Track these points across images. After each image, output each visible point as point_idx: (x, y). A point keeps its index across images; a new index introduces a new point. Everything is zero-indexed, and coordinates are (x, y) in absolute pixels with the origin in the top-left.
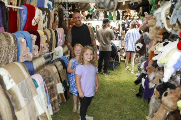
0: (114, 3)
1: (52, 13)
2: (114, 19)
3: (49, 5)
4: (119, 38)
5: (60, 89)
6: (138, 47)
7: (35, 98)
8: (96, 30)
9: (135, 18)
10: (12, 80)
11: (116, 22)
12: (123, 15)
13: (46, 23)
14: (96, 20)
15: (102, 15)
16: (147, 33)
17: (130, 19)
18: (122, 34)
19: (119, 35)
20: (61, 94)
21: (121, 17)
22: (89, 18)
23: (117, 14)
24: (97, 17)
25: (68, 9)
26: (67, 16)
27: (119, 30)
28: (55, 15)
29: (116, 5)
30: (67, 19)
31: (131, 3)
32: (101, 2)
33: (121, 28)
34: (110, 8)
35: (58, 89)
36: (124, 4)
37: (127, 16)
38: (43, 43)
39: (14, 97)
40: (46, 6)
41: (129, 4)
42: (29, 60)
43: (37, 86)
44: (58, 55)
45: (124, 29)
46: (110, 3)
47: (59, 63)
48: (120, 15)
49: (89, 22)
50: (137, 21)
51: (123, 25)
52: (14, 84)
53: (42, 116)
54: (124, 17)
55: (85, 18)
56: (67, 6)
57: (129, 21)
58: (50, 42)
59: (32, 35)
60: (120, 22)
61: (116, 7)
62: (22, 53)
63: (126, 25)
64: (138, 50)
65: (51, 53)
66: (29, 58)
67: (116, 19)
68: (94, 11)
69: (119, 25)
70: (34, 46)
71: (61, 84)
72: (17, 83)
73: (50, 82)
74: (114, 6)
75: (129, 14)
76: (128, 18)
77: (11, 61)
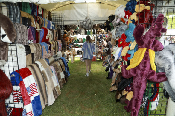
0: (91, 25)
1: (55, 31)
2: (91, 33)
3: (52, 27)
4: (95, 46)
5: (62, 76)
6: (106, 50)
7: (52, 77)
8: (79, 41)
9: (104, 33)
10: (43, 67)
11: (93, 36)
12: (97, 31)
13: (52, 37)
14: (79, 34)
15: (83, 31)
16: (110, 42)
17: (101, 33)
18: (97, 43)
19: (95, 44)
20: (63, 79)
21: (96, 32)
22: (75, 34)
23: (93, 30)
24: (80, 33)
25: (63, 28)
26: (63, 33)
27: (94, 40)
28: (56, 32)
29: (92, 26)
30: (63, 35)
31: (101, 25)
32: (84, 25)
33: (96, 39)
34: (89, 28)
35: (61, 76)
36: (97, 25)
37: (99, 32)
38: (52, 49)
39: (45, 75)
40: (51, 28)
41: (100, 26)
42: (47, 58)
43: (52, 72)
44: (59, 56)
45: (98, 40)
46: (89, 25)
47: (61, 61)
48: (95, 31)
49: (75, 36)
50: (106, 34)
51: (97, 37)
52: (44, 68)
53: (56, 87)
54: (97, 32)
55: (73, 33)
56: (62, 27)
57: (101, 35)
58: (55, 49)
59: (48, 44)
60: (95, 36)
61: (92, 28)
62: (44, 54)
63: (99, 38)
64: (106, 51)
65: (56, 55)
66: (47, 56)
67: (92, 34)
68: (78, 29)
69: (95, 37)
70: (48, 50)
71: (63, 73)
72: (45, 68)
73: (57, 71)
74: (91, 27)
75: (100, 31)
76: (100, 33)
77: (39, 58)
